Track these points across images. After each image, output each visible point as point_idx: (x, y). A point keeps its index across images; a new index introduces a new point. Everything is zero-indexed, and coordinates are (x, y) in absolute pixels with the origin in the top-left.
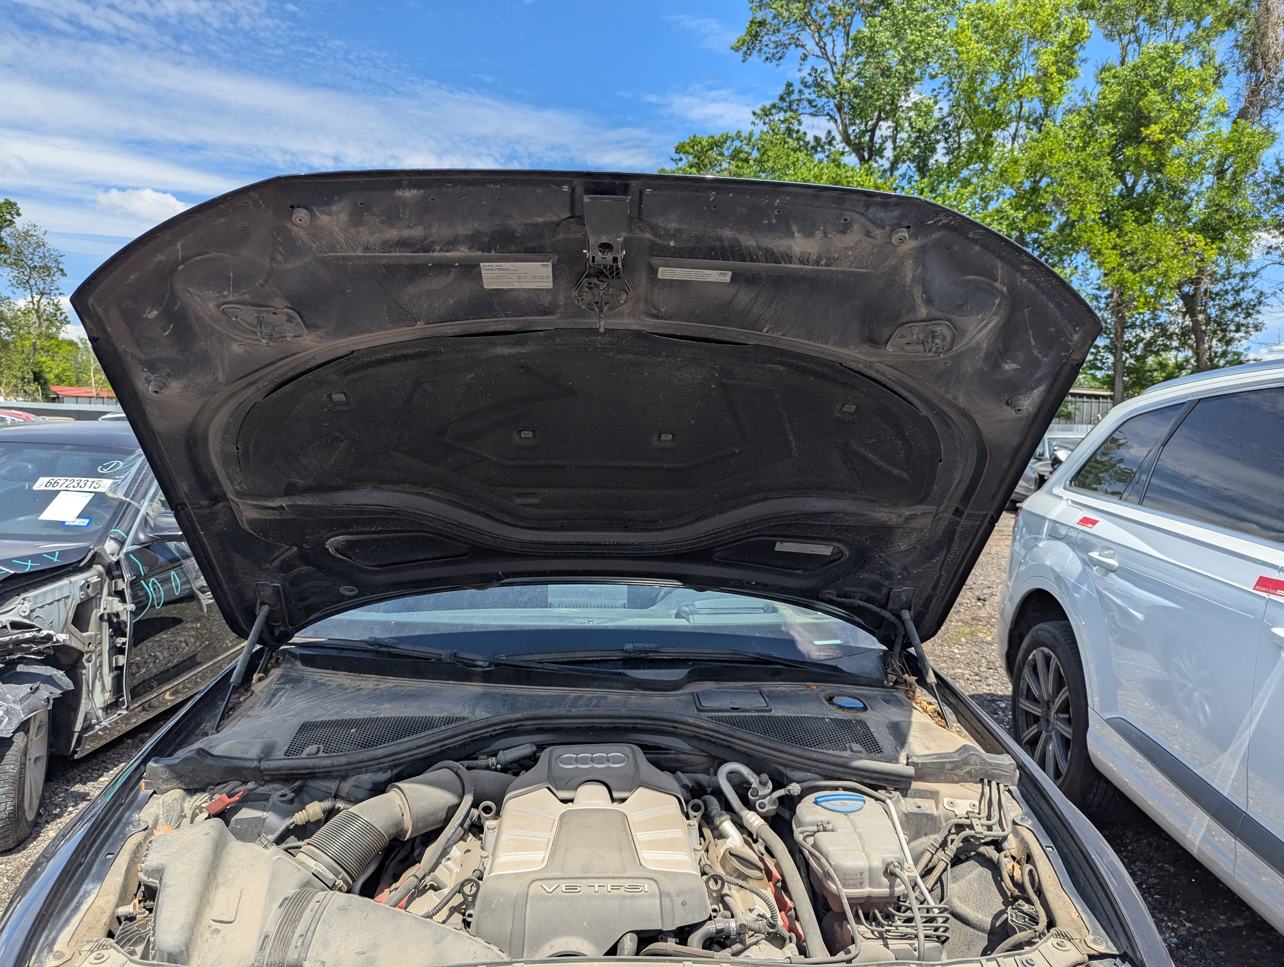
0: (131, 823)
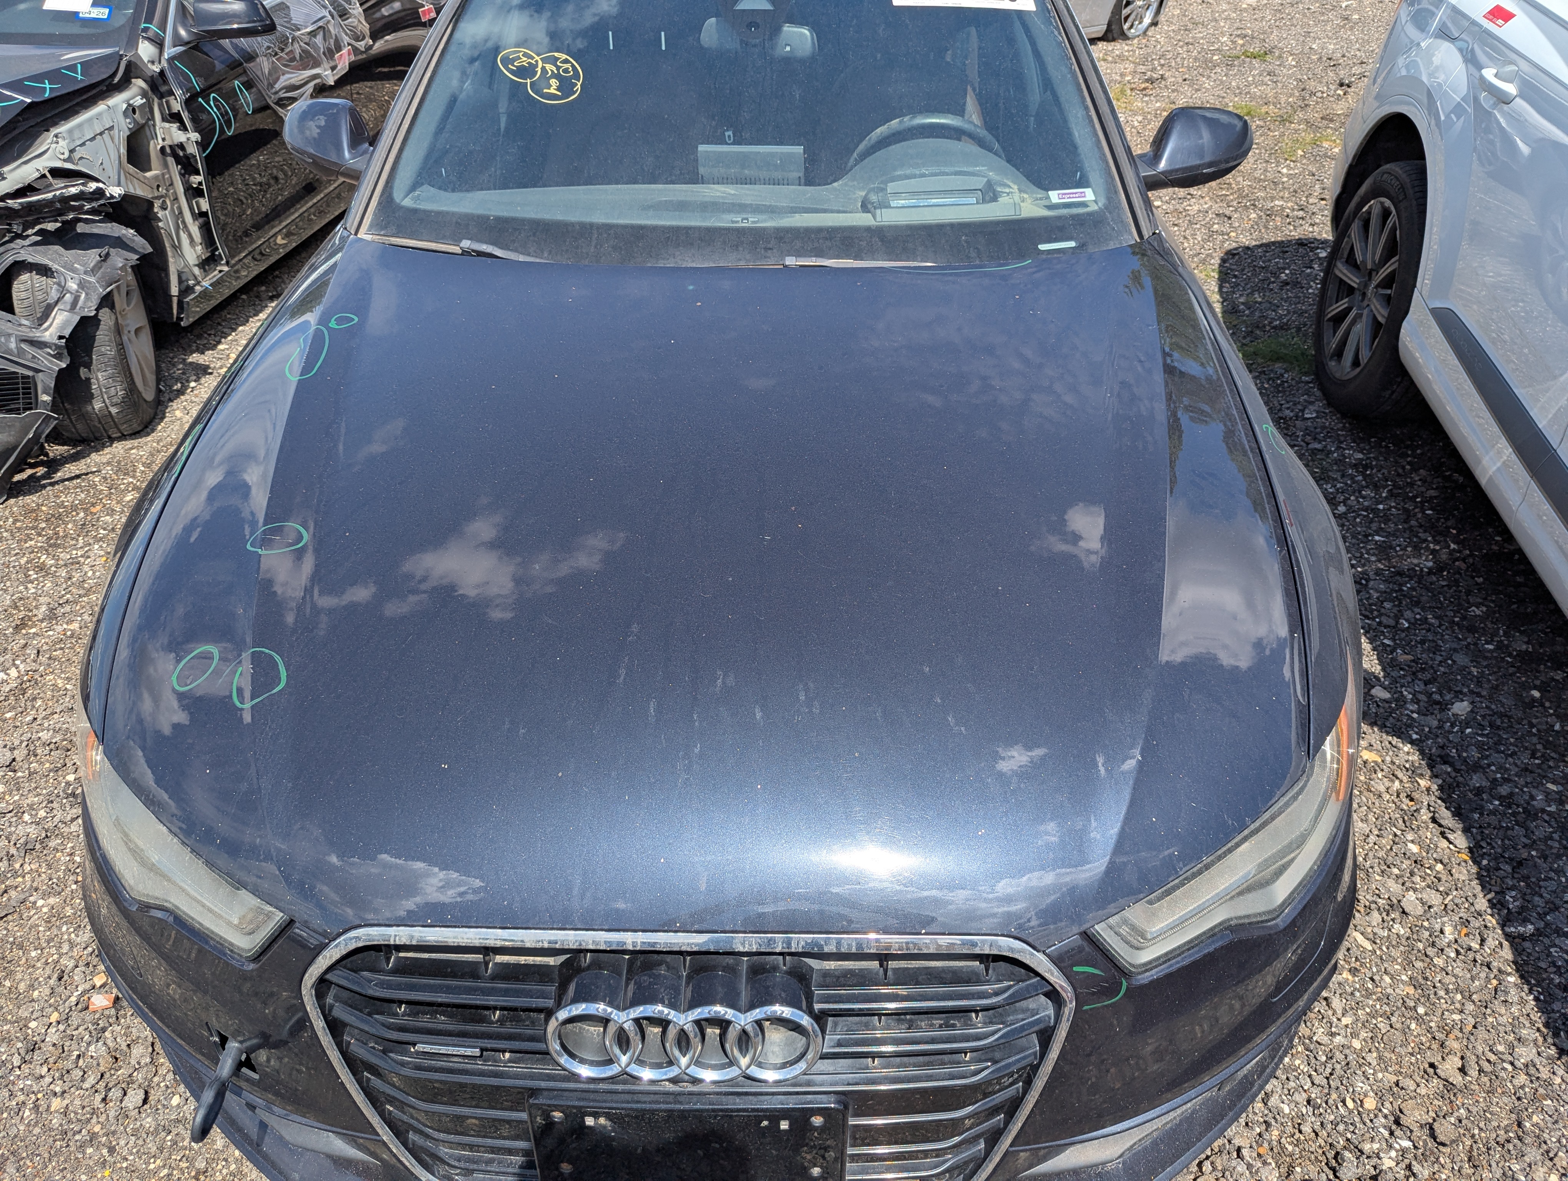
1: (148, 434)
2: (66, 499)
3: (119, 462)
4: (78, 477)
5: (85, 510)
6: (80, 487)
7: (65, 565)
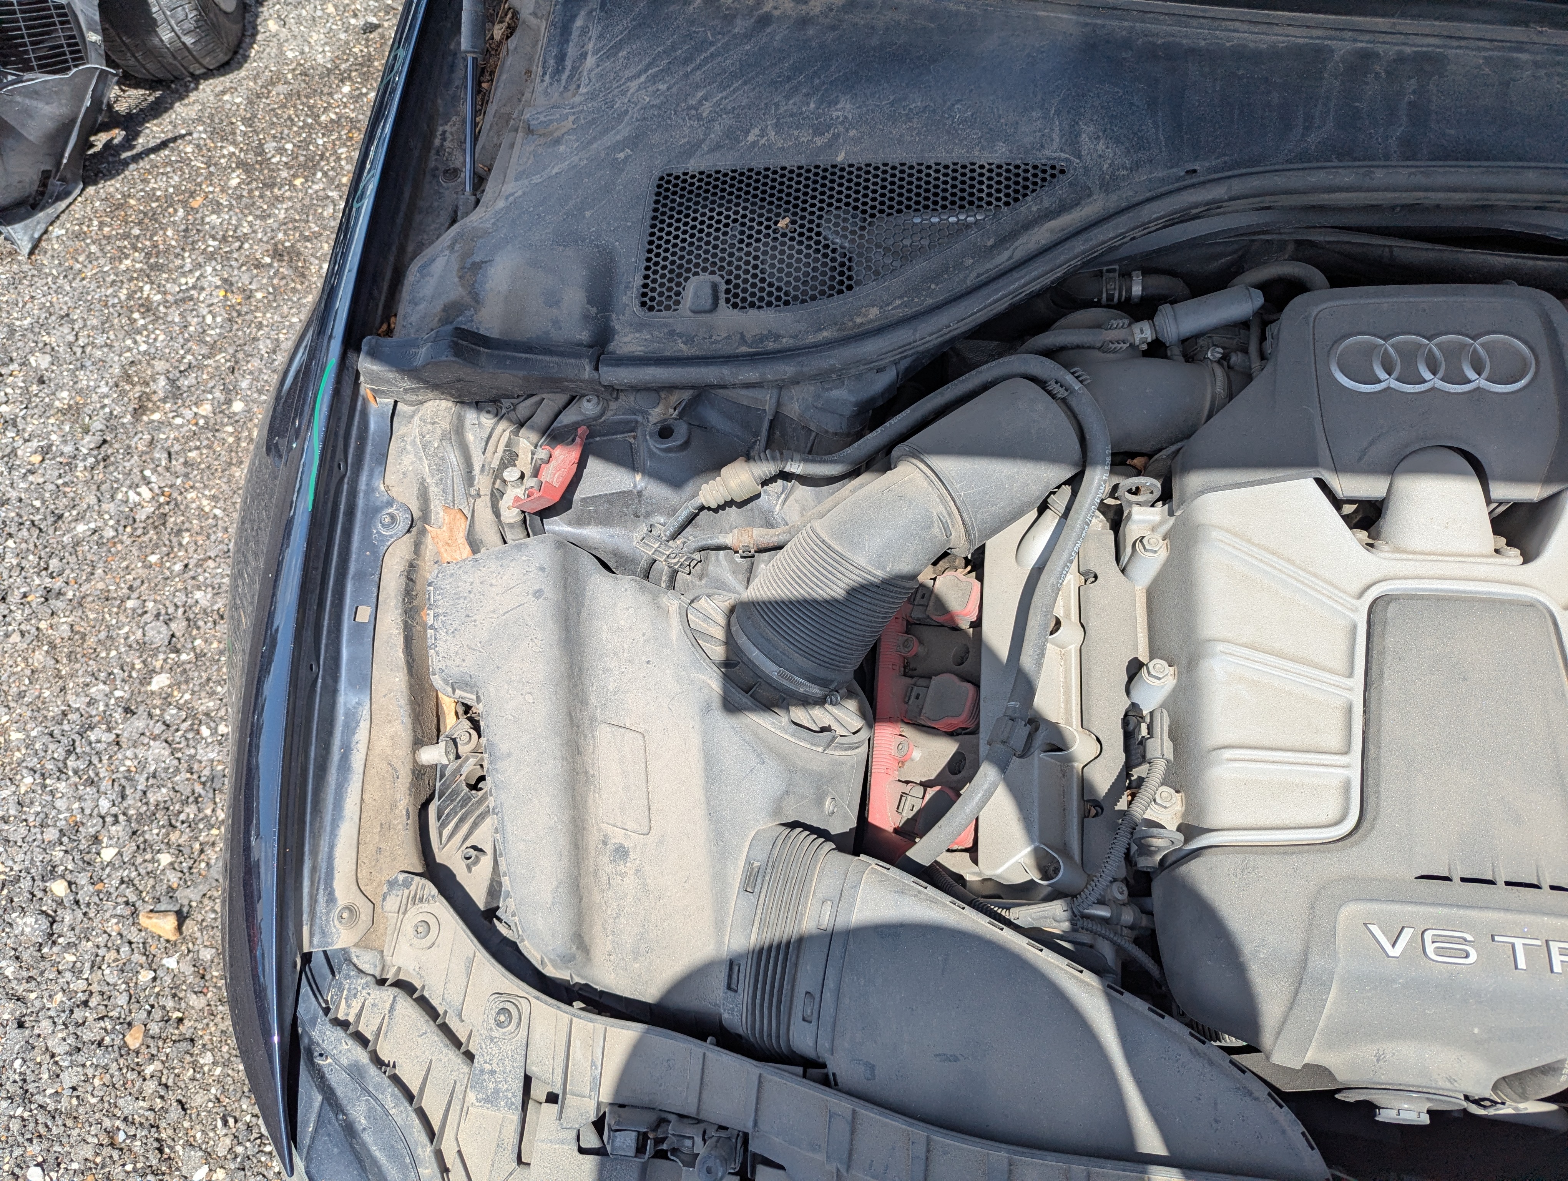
0: (377, 510)
1: (240, 66)
2: (158, 185)
3: (211, 117)
4: (164, 145)
5: (185, 203)
6: (170, 163)
7: (176, 302)
